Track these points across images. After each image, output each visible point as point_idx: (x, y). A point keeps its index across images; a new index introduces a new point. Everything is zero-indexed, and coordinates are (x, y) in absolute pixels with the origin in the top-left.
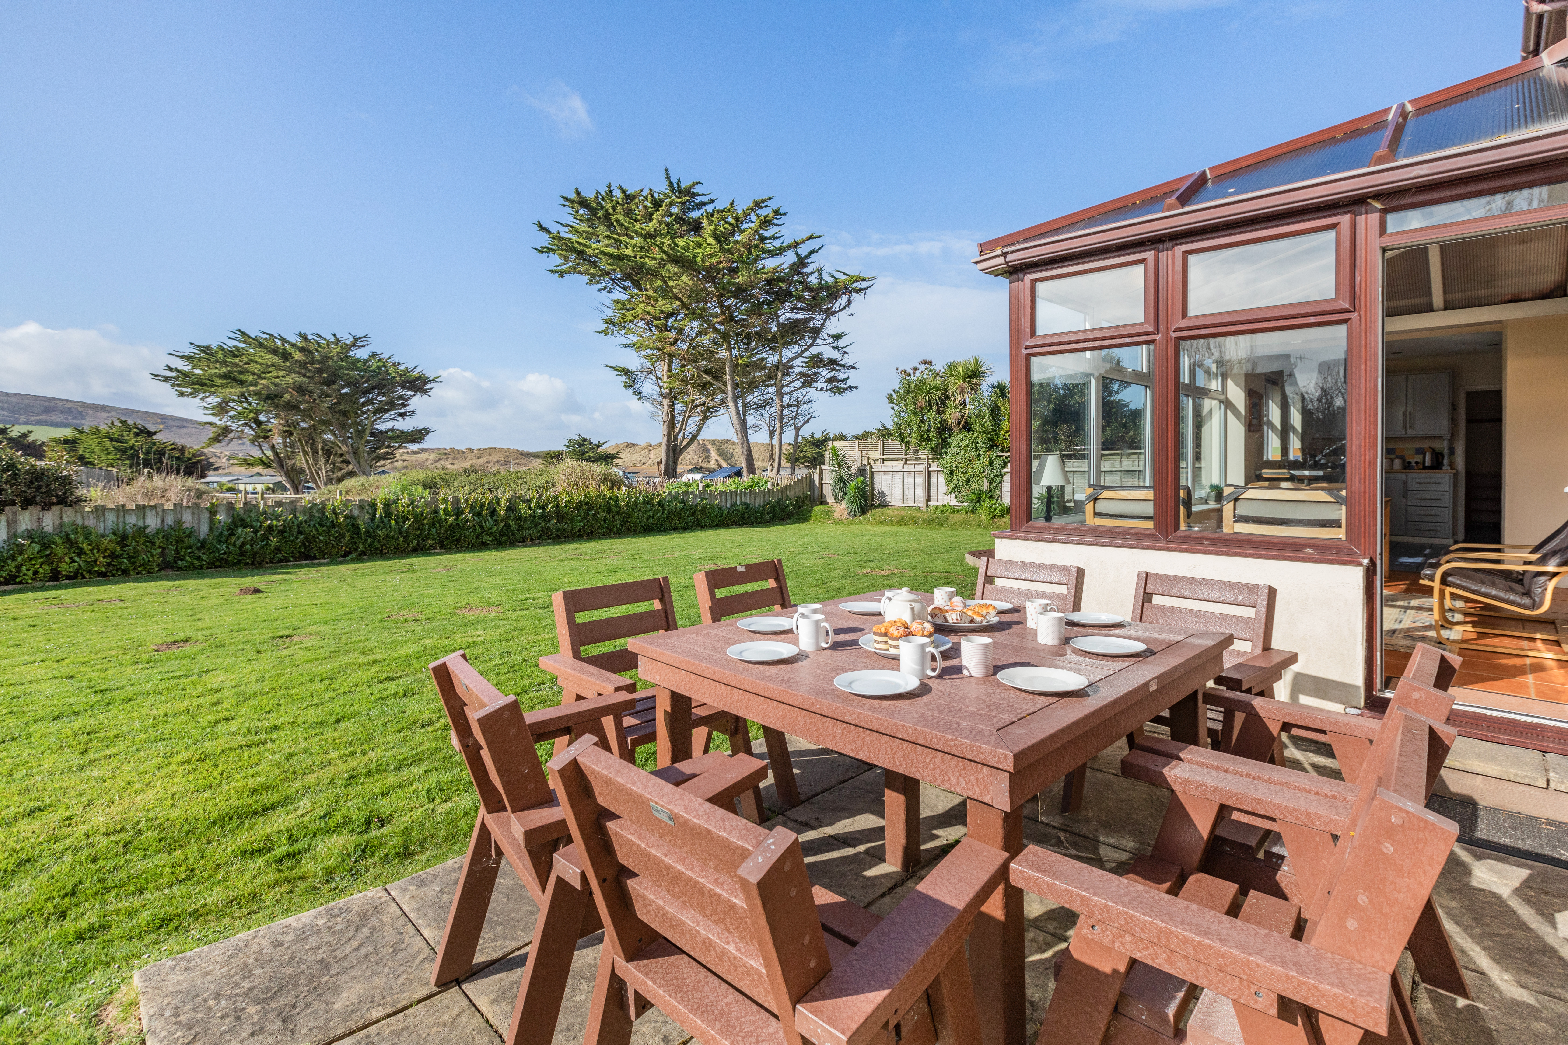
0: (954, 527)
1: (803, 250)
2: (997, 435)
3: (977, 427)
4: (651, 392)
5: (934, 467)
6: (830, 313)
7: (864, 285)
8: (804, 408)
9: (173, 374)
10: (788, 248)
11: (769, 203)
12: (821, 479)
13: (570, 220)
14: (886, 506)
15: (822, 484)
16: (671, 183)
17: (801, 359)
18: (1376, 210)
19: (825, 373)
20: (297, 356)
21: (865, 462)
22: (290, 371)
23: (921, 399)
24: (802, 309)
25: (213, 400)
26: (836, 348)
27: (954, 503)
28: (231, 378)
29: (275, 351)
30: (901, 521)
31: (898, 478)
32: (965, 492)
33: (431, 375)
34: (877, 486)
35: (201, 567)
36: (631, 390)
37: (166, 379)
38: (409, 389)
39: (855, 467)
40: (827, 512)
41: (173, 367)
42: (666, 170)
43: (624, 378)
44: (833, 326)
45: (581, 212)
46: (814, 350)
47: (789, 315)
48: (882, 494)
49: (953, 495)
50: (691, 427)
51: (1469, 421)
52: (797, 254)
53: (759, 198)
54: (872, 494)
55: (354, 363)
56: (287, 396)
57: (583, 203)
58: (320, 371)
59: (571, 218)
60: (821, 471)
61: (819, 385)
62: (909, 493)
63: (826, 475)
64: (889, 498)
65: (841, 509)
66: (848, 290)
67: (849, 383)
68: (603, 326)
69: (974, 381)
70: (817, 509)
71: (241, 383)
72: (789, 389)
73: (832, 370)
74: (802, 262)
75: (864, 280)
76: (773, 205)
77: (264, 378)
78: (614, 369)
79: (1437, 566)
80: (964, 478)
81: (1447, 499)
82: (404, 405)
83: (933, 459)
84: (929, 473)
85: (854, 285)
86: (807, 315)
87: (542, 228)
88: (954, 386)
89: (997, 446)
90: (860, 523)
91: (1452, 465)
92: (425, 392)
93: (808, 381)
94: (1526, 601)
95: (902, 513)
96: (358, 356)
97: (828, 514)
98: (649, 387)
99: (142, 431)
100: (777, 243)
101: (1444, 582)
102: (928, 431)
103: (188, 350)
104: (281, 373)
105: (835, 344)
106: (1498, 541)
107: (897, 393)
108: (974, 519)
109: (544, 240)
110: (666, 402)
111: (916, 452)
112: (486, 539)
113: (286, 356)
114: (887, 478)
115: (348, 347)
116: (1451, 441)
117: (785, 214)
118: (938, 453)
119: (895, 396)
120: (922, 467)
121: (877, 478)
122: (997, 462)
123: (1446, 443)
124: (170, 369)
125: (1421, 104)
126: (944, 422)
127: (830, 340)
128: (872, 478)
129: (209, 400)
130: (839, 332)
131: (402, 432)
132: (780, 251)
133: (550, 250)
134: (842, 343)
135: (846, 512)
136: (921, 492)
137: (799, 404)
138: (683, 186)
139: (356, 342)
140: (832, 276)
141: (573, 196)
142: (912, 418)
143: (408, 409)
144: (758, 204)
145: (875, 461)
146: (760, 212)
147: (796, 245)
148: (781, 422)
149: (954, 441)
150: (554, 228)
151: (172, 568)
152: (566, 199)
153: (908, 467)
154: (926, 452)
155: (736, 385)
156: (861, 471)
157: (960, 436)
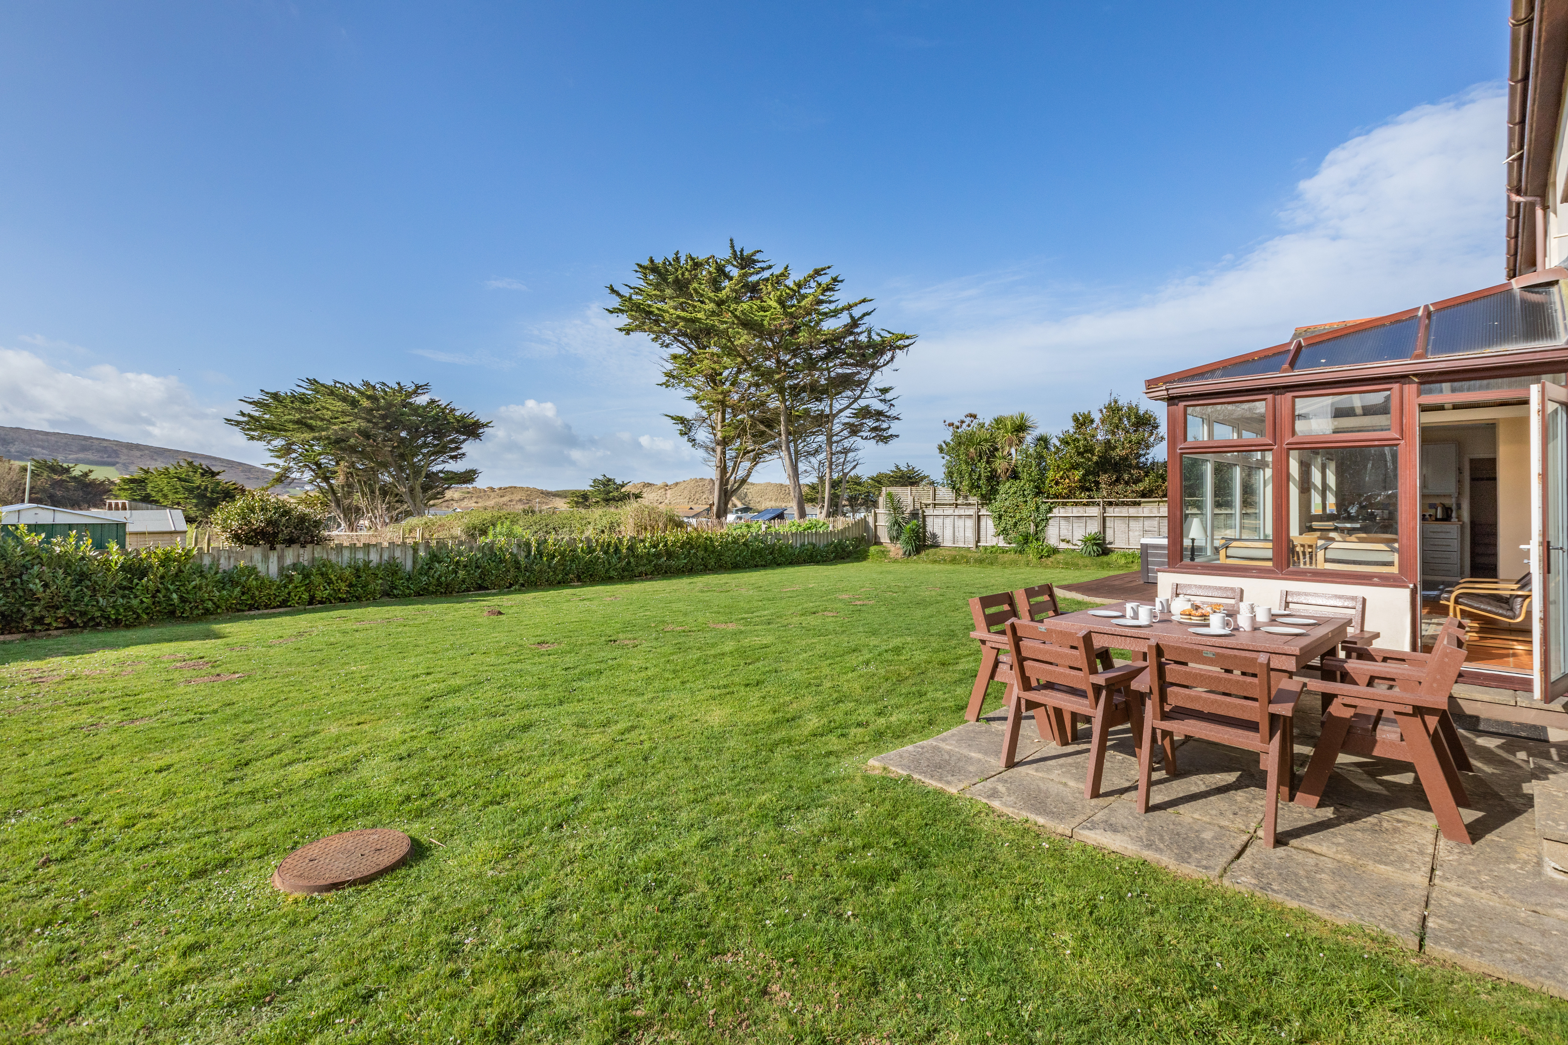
0: (1004, 565)
1: (857, 312)
2: (1044, 483)
3: (1025, 476)
4: (704, 439)
5: (983, 512)
6: (875, 368)
7: (907, 342)
8: (851, 455)
9: (245, 419)
10: (843, 309)
11: (827, 271)
12: (876, 521)
13: (641, 284)
14: (938, 546)
15: (876, 526)
16: (735, 251)
17: (849, 411)
18: (1414, 382)
19: (870, 423)
20: (365, 403)
21: (918, 506)
22: (356, 416)
23: (972, 450)
24: (851, 365)
25: (279, 443)
26: (884, 401)
27: (1002, 544)
28: (302, 424)
29: (344, 399)
30: (954, 560)
31: (948, 521)
32: (1012, 535)
33: (483, 420)
34: (929, 528)
35: (410, 595)
36: (686, 437)
37: (238, 423)
38: (463, 434)
39: (908, 511)
40: (883, 552)
41: (246, 412)
42: (731, 240)
43: (680, 427)
44: (879, 380)
45: (651, 277)
46: (862, 403)
47: (840, 371)
48: (934, 536)
49: (1001, 537)
50: (741, 473)
51: (1473, 479)
52: (851, 317)
53: (819, 267)
54: (925, 536)
55: (415, 410)
56: (352, 441)
57: (654, 269)
58: (384, 417)
59: (642, 282)
60: (876, 514)
61: (864, 434)
62: (960, 534)
63: (879, 517)
64: (940, 540)
65: (896, 549)
66: (893, 348)
67: (890, 432)
68: (664, 379)
69: (1021, 435)
70: (873, 549)
71: (311, 428)
72: (839, 438)
73: (878, 420)
74: (855, 323)
75: (908, 338)
76: (832, 273)
77: (335, 424)
78: (673, 418)
79: (1451, 592)
80: (1011, 522)
81: (1455, 545)
82: (457, 448)
83: (982, 504)
84: (979, 517)
85: (899, 343)
86: (854, 370)
87: (613, 290)
88: (1002, 438)
89: (1043, 493)
90: (915, 562)
91: (1459, 518)
92: (477, 436)
93: (854, 430)
94: (1509, 613)
95: (954, 553)
96: (418, 402)
97: (884, 553)
98: (702, 435)
99: (206, 472)
100: (832, 307)
101: (1456, 602)
102: (979, 479)
103: (257, 396)
104: (347, 419)
105: (883, 397)
106: (1496, 576)
107: (947, 444)
108: (1022, 558)
109: (615, 302)
110: (719, 449)
111: (966, 497)
112: (613, 573)
113: (354, 403)
114: (939, 521)
115: (409, 395)
116: (1458, 498)
117: (842, 281)
118: (987, 499)
119: (944, 446)
120: (972, 511)
121: (929, 521)
122: (1043, 508)
123: (1454, 500)
124: (243, 414)
125: (1439, 307)
126: (994, 471)
127: (876, 393)
128: (924, 521)
129: (275, 443)
130: (887, 386)
131: (456, 474)
132: (835, 313)
133: (621, 311)
134: (888, 396)
135: (901, 552)
136: (970, 534)
137: (846, 451)
138: (745, 254)
139: (418, 389)
140: (879, 335)
141: (646, 263)
142: (964, 467)
143: (460, 451)
144: (817, 272)
145: (927, 505)
146: (819, 279)
147: (850, 307)
148: (831, 469)
149: (1002, 489)
150: (626, 292)
151: (388, 595)
152: (640, 266)
153: (958, 512)
154: (976, 498)
155: (789, 433)
156: (914, 515)
157: (1008, 484)
